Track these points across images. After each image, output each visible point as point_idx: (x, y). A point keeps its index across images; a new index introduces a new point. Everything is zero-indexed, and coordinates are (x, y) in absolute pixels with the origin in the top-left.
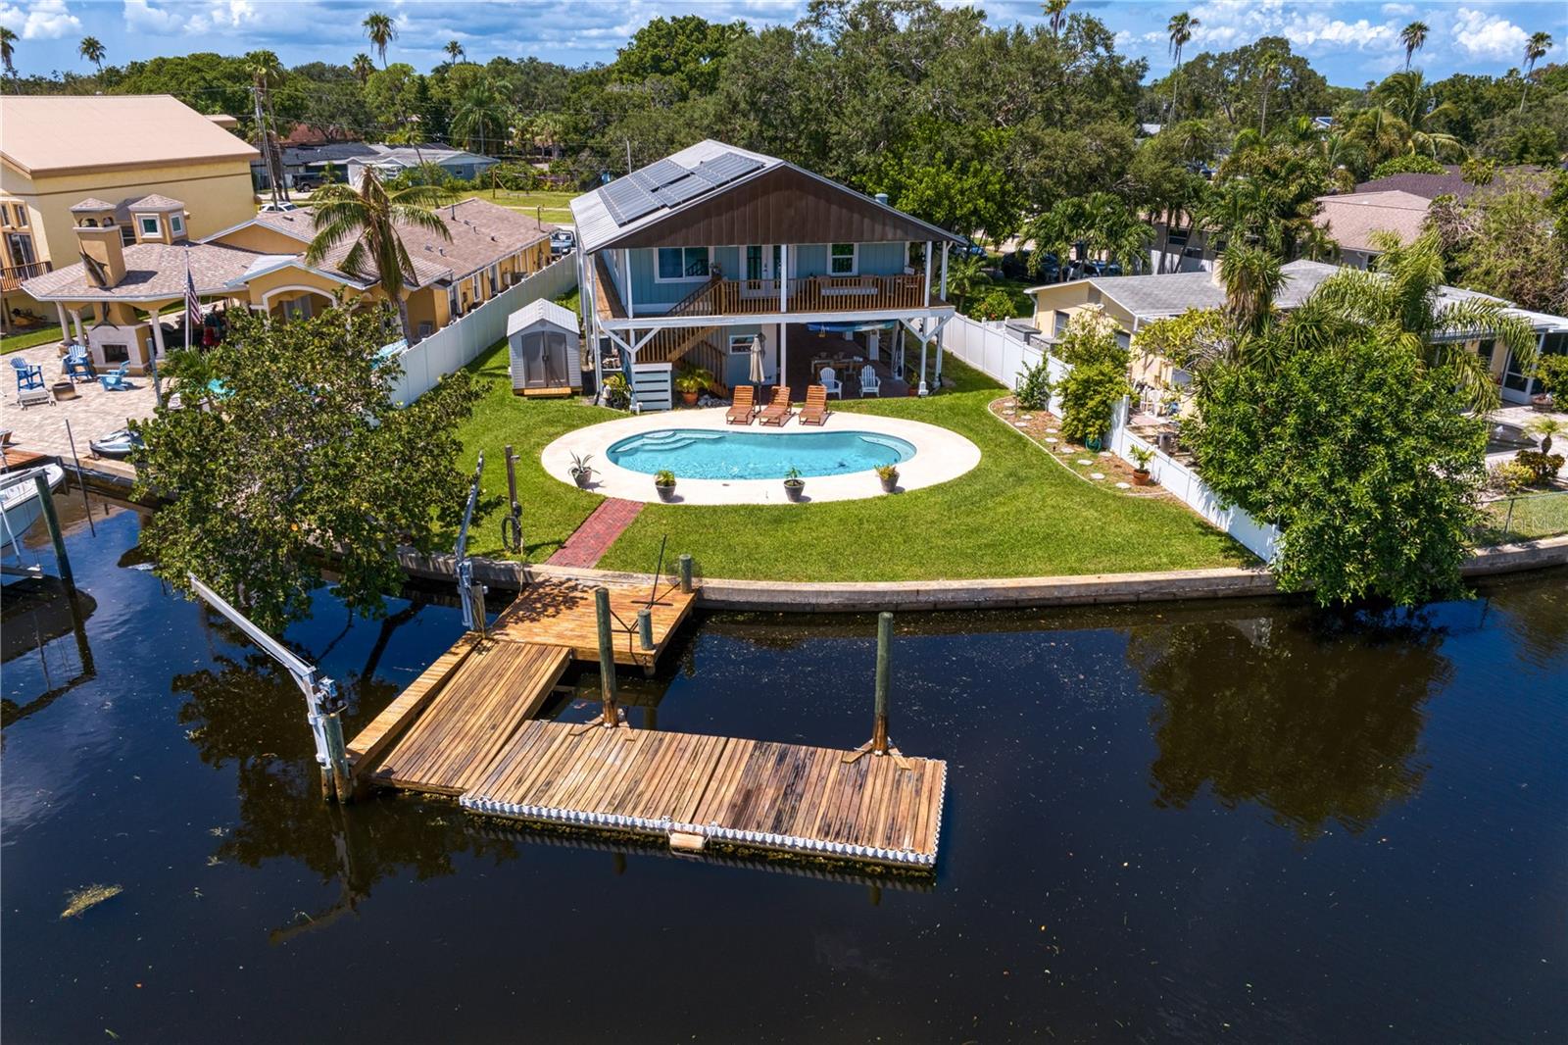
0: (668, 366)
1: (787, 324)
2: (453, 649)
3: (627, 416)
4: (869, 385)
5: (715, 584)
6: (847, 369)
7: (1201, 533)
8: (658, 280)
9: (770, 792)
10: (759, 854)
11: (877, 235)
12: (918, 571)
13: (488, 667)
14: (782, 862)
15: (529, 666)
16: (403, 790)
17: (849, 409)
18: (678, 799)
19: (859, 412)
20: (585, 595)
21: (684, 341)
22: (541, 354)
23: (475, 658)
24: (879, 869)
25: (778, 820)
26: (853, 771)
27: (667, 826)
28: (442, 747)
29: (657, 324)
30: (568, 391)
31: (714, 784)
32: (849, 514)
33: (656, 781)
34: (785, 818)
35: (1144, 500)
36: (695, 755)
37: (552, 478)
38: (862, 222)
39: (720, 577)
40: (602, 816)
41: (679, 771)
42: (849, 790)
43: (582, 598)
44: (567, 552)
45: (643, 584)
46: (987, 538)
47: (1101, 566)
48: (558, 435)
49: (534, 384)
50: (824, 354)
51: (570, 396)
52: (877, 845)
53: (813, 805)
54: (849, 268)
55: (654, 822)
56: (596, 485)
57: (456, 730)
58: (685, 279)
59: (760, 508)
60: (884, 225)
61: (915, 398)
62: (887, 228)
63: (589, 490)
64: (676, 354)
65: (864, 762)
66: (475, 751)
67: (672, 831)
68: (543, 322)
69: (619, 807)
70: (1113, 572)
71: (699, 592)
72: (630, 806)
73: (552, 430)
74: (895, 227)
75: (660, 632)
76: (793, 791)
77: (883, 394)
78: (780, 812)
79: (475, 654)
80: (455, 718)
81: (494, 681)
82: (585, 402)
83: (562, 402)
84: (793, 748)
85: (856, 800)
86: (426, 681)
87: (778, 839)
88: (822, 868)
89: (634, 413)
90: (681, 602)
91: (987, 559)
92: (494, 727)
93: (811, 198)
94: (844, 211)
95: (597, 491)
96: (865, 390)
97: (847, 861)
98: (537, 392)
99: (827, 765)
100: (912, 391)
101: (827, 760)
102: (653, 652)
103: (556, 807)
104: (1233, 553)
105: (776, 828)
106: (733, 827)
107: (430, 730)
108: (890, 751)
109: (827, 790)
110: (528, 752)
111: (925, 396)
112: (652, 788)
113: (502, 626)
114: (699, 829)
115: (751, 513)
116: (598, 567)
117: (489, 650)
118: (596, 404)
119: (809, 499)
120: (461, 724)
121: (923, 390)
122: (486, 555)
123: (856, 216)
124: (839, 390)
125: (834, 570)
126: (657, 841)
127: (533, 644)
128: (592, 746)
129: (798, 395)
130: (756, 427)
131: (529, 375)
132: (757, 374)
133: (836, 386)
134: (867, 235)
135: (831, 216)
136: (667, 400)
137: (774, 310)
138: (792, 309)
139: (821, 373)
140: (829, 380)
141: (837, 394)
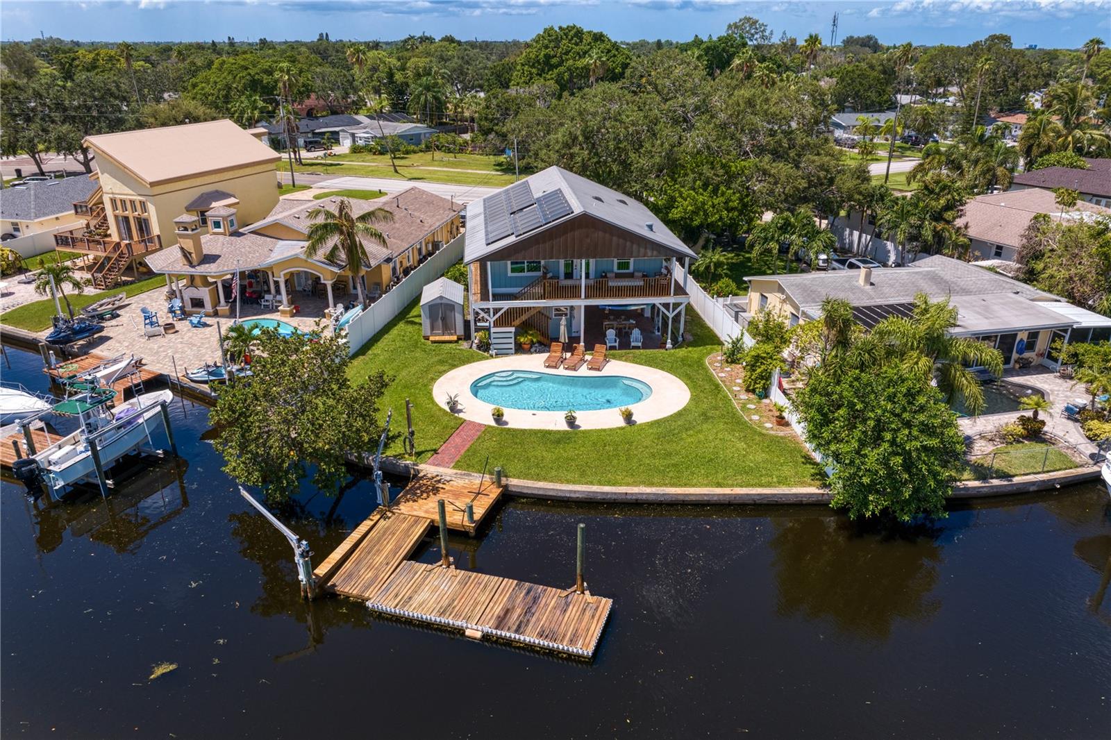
0: (513, 329)
1: (585, 306)
2: (371, 517)
3: (487, 358)
4: (636, 341)
5: (515, 483)
7: (803, 463)
8: (510, 274)
9: (519, 611)
10: (509, 643)
11: (641, 254)
12: (630, 480)
13: (388, 528)
14: (519, 648)
15: (409, 529)
16: (340, 595)
17: (620, 358)
18: (472, 611)
19: (626, 361)
20: (444, 486)
21: (522, 315)
22: (440, 315)
23: (382, 522)
24: (565, 656)
25: (519, 627)
26: (563, 602)
27: (465, 625)
28: (361, 573)
29: (506, 305)
30: (455, 338)
31: (491, 604)
32: (601, 438)
33: (463, 600)
34: (523, 625)
35: (777, 437)
36: (485, 587)
37: (437, 405)
38: (631, 247)
39: (519, 478)
40: (433, 617)
41: (476, 595)
42: (558, 612)
43: (442, 488)
44: (439, 456)
45: (476, 480)
46: (676, 459)
47: (735, 483)
48: (445, 372)
49: (436, 333)
51: (456, 342)
52: (565, 644)
53: (538, 620)
54: (627, 268)
55: (458, 623)
56: (461, 411)
57: (368, 564)
58: (526, 274)
59: (549, 432)
60: (646, 248)
61: (663, 351)
62: (647, 250)
63: (456, 415)
64: (517, 322)
65: (570, 597)
66: (376, 577)
67: (467, 628)
68: (441, 297)
69: (442, 614)
70: (742, 486)
71: (506, 487)
72: (448, 613)
73: (443, 368)
74: (653, 250)
75: (479, 513)
76: (530, 611)
78: (521, 622)
79: (382, 520)
80: (369, 558)
81: (390, 537)
82: (464, 345)
83: (451, 345)
84: (536, 586)
85: (561, 618)
86: (355, 535)
87: (517, 637)
88: (538, 652)
89: (492, 356)
90: (495, 493)
91: (671, 474)
92: (387, 564)
93: (600, 233)
94: (621, 241)
95: (461, 415)
96: (633, 344)
97: (550, 650)
98: (437, 338)
99: (551, 596)
100: (662, 345)
101: (552, 594)
102: (473, 525)
103: (413, 611)
104: (818, 477)
105: (517, 631)
106: (496, 628)
107: (356, 563)
108: (585, 592)
109: (548, 612)
110: (402, 579)
111: (670, 349)
112: (460, 604)
113: (398, 504)
114: (480, 628)
115: (545, 436)
116: (454, 467)
117: (389, 518)
118: (471, 348)
119: (579, 427)
120: (371, 561)
121: (669, 345)
122: (395, 456)
123: (628, 244)
124: (617, 344)
125: (583, 477)
126: (460, 632)
127: (413, 516)
128: (435, 578)
129: (589, 347)
130: (561, 371)
131: (432, 329)
132: (564, 337)
133: (616, 342)
134: (635, 254)
135: (613, 243)
136: (512, 349)
137: (578, 295)
138: (588, 296)
139: (607, 332)
140: (611, 337)
141: (615, 346)
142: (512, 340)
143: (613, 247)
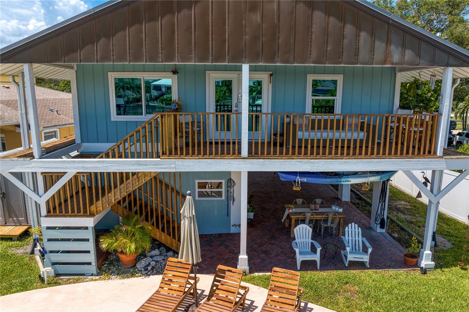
0: (90, 222)
8: (114, 117)
29: (72, 168)
54: (331, 110)
61: (417, 273)
64: (100, 206)
77: (375, 263)
96: (351, 257)
111: (430, 269)
121: (426, 261)
124: (317, 257)
134: (363, 54)
135: (314, 26)
136: (90, 264)
137: (234, 153)
138: (257, 153)
139: (295, 230)
140: (305, 240)
141: (315, 262)
142: (90, 246)
143: (313, 36)
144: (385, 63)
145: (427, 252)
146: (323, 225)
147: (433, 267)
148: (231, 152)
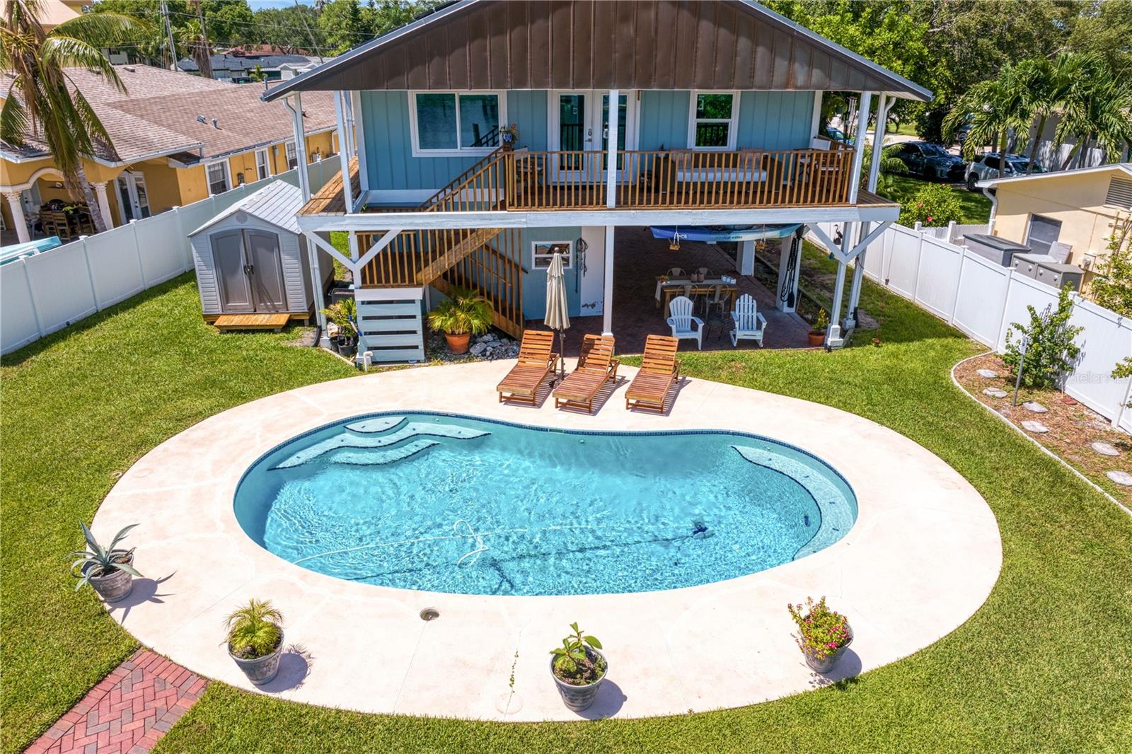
0: (416, 294)
1: (617, 230)
3: (346, 373)
4: (746, 327)
6: (712, 296)
8: (417, 151)
11: (779, 77)
17: (713, 373)
19: (732, 380)
21: (442, 253)
22: (243, 262)
29: (394, 224)
30: (282, 319)
38: (754, 52)
49: (235, 308)
50: (676, 271)
51: (285, 329)
54: (723, 140)
58: (460, 151)
60: (791, 60)
61: (821, 352)
62: (797, 66)
64: (429, 273)
68: (241, 215)
74: (811, 65)
77: (770, 342)
82: (301, 338)
89: (360, 367)
96: (740, 335)
98: (236, 320)
100: (816, 339)
111: (837, 348)
118: (316, 344)
121: (833, 338)
123: (743, 43)
124: (698, 335)
129: (629, 342)
130: (549, 415)
131: (226, 296)
132: (557, 316)
133: (694, 327)
134: (760, 76)
135: (700, 40)
136: (416, 347)
137: (598, 203)
138: (626, 203)
139: (671, 304)
140: (683, 317)
141: (695, 341)
142: (417, 324)
143: (699, 53)
144: (786, 86)
145: (835, 326)
146: (709, 302)
147: (841, 344)
148: (595, 202)
